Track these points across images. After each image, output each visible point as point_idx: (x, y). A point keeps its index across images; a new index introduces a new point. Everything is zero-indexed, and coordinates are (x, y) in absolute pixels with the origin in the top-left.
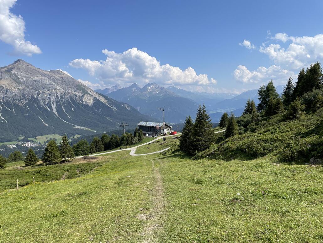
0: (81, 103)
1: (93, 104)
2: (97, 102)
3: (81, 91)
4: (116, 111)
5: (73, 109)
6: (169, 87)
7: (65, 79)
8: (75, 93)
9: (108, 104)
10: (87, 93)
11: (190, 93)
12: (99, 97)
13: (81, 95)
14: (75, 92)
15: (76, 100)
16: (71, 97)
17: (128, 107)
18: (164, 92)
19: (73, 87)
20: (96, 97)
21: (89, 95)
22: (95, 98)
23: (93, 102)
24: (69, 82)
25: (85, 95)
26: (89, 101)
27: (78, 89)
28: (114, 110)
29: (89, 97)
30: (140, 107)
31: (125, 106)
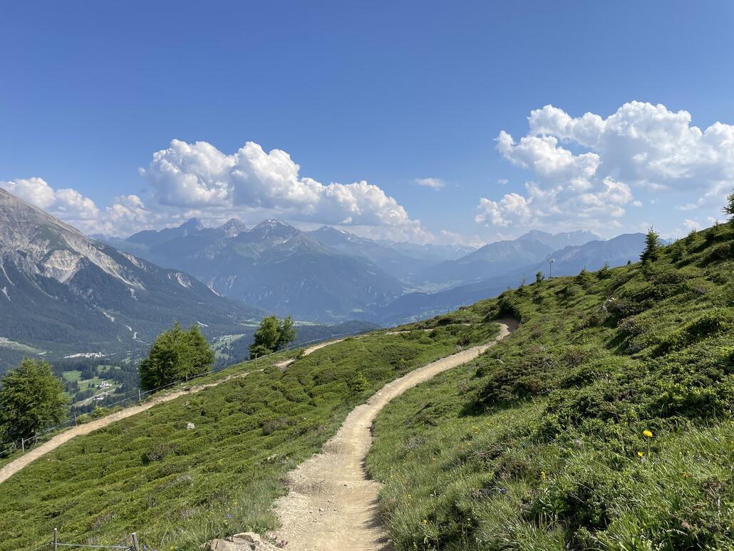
0: (37, 272)
1: (76, 275)
2: (88, 272)
3: (47, 242)
4: (138, 293)
5: (4, 291)
6: (321, 228)
7: (10, 211)
8: (31, 245)
9: (122, 275)
10: (63, 247)
11: (370, 245)
12: (99, 256)
13: (46, 252)
14: (30, 243)
15: (20, 264)
16: (7, 259)
17: (184, 280)
18: (298, 242)
19: (29, 230)
20: (86, 258)
21: (66, 252)
22: (84, 260)
23: (76, 271)
24: (18, 218)
25: (56, 251)
26: (64, 267)
27: (38, 237)
28: (132, 290)
29: (68, 258)
30: (235, 277)
31: (177, 278)
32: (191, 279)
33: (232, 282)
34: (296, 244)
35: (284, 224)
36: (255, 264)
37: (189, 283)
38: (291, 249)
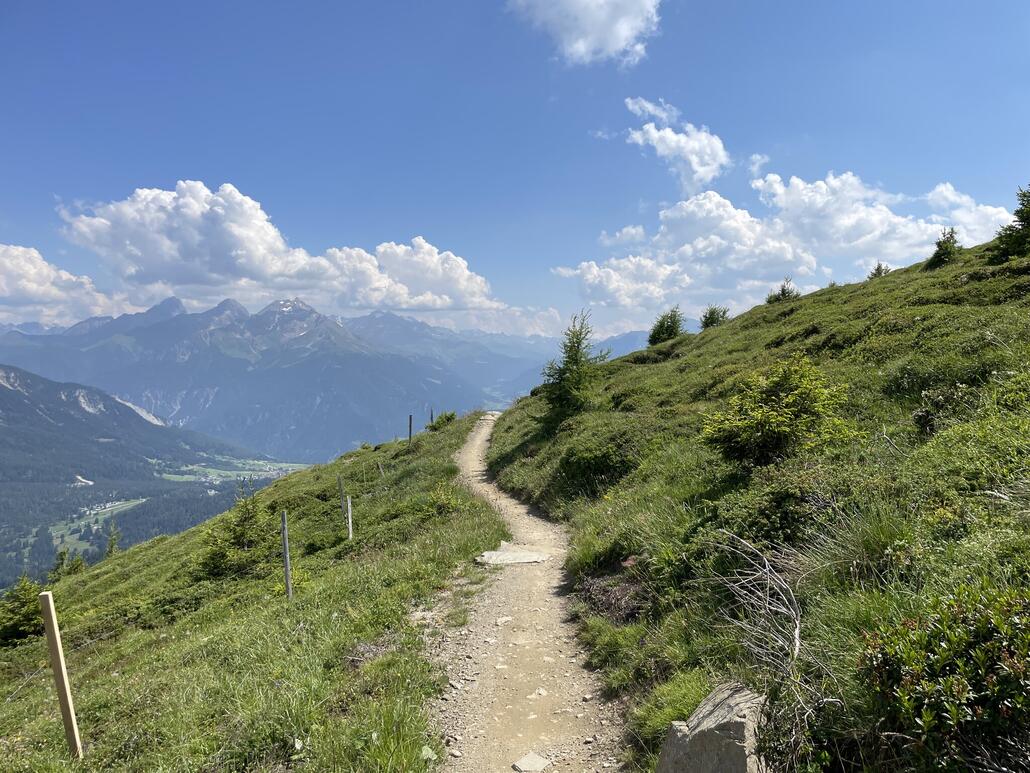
18: (321, 335)
30: (216, 389)
31: (77, 398)
32: (106, 399)
33: (212, 397)
34: (319, 339)
35: (304, 308)
36: (250, 369)
37: (101, 406)
38: (308, 346)
